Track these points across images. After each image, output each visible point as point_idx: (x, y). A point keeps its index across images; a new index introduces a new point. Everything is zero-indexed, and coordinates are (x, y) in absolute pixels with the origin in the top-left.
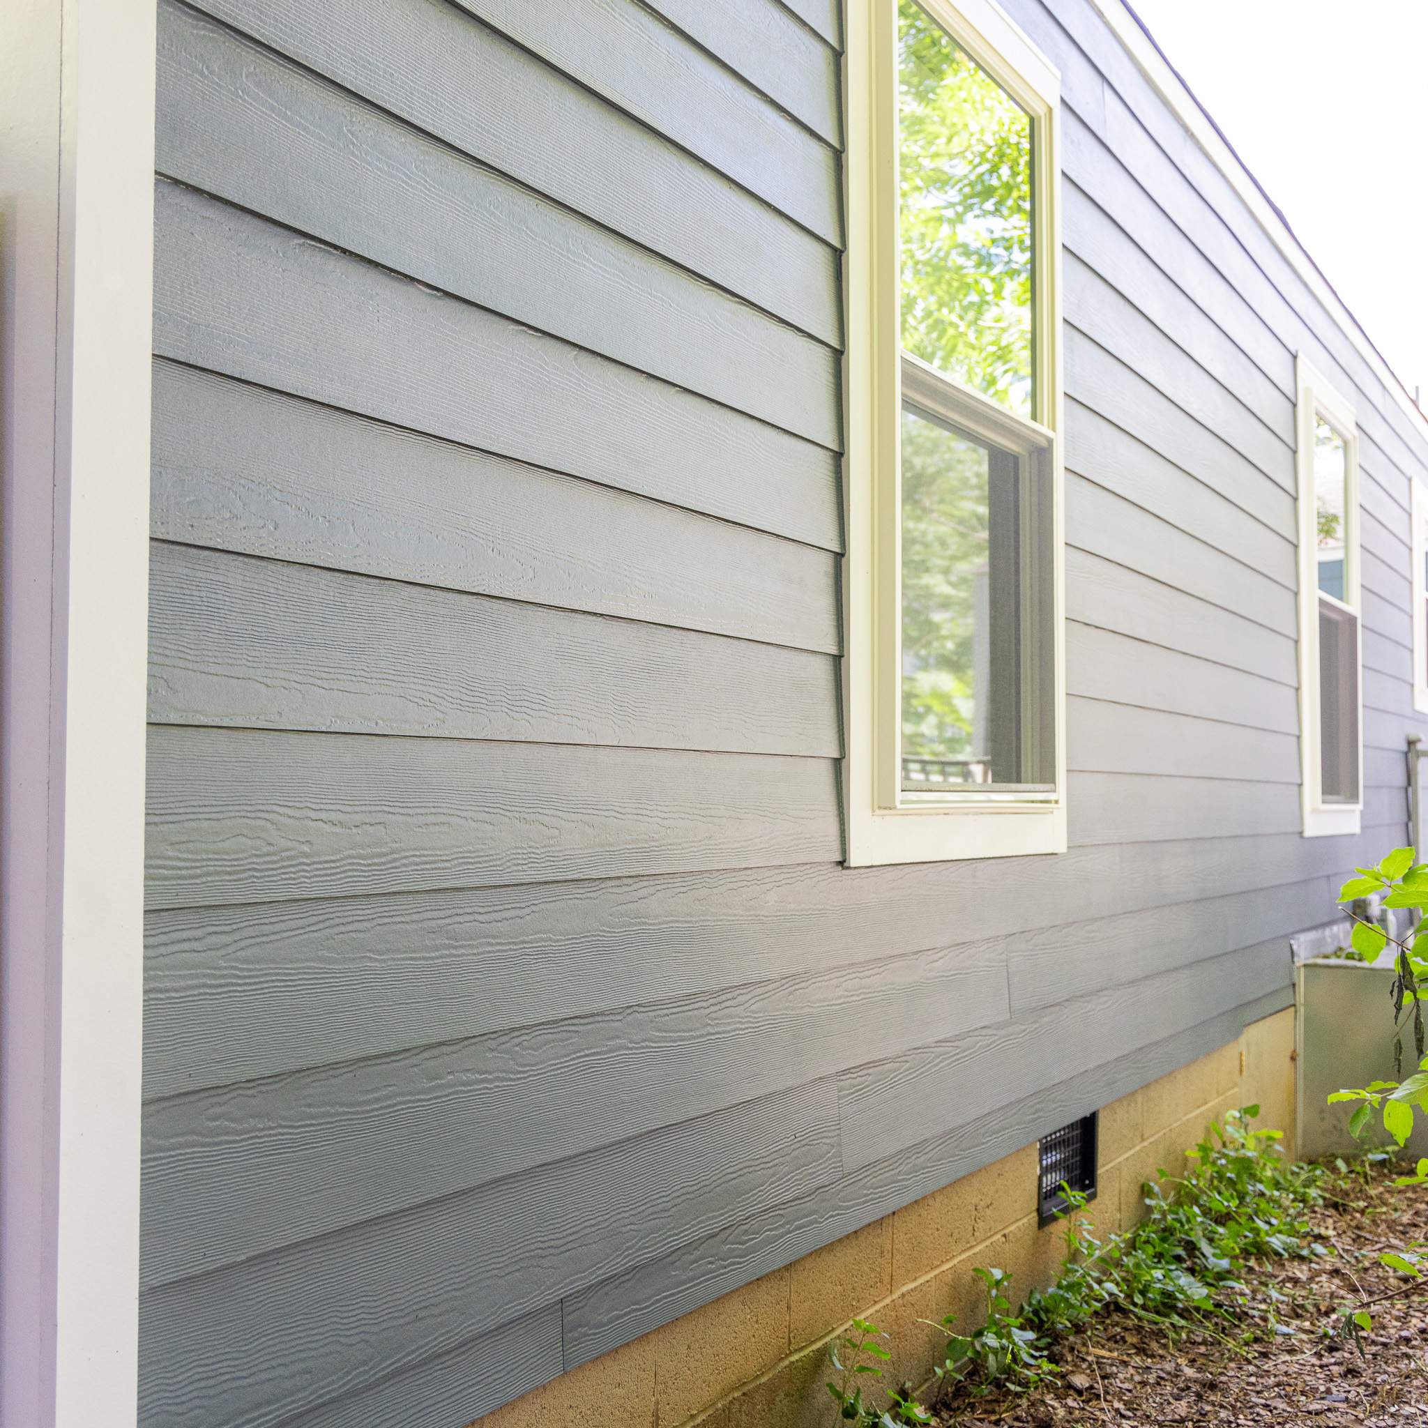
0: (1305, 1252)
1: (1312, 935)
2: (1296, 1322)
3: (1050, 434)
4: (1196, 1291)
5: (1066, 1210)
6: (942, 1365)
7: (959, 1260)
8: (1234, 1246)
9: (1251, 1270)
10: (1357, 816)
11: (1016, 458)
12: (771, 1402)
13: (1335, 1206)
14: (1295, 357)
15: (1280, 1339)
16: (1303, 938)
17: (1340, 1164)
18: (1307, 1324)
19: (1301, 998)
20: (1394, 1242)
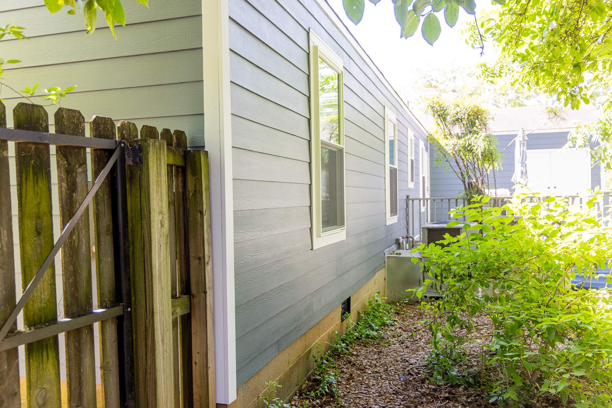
0: (393, 324)
1: (388, 249)
2: (394, 339)
3: (343, 147)
4: (375, 333)
5: (346, 318)
6: (328, 352)
7: (330, 330)
8: (379, 323)
9: (382, 329)
10: (397, 218)
11: (335, 152)
12: (304, 359)
13: (397, 313)
14: (384, 107)
15: (391, 342)
16: (386, 250)
17: (397, 304)
18: (396, 339)
19: (386, 265)
20: (411, 320)
